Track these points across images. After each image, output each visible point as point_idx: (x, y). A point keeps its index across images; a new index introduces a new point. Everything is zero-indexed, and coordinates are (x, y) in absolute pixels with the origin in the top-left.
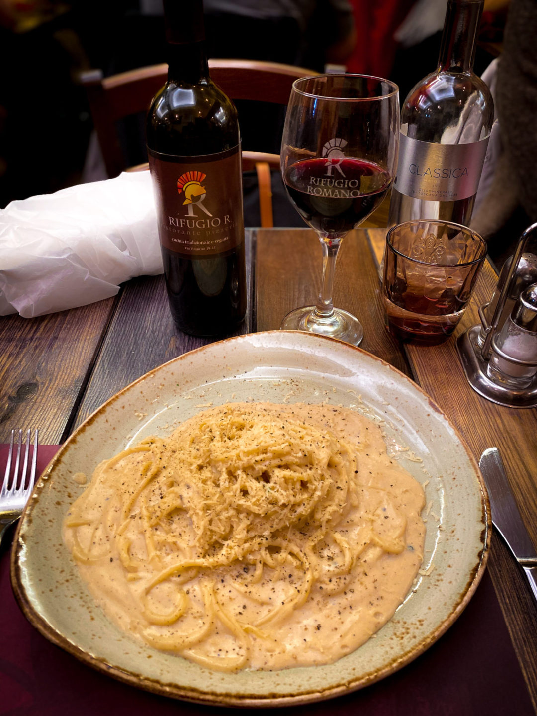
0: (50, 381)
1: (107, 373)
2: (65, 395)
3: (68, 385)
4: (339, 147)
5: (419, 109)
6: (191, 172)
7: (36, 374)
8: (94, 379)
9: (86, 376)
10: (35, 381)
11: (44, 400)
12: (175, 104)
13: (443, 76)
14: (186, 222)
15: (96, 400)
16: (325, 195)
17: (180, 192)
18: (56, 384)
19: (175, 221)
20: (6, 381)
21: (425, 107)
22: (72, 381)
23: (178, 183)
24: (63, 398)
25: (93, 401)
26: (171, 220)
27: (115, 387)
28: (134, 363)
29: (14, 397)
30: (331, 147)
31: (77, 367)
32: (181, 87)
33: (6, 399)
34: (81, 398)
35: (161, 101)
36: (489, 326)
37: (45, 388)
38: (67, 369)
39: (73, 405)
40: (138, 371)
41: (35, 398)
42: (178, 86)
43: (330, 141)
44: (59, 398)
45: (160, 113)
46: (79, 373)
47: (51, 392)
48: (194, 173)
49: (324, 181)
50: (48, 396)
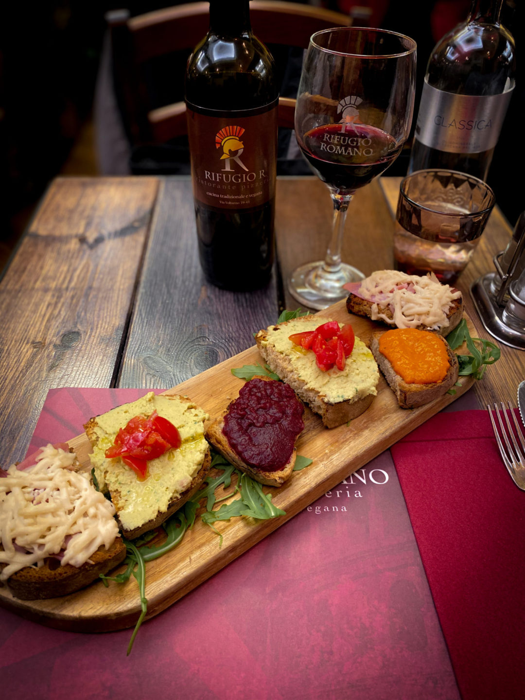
0: (92, 329)
1: (145, 321)
2: (108, 343)
3: (109, 333)
4: (354, 104)
5: (448, 60)
6: (230, 127)
7: (77, 323)
8: (134, 327)
9: (126, 324)
10: (76, 330)
11: (89, 347)
12: (216, 58)
13: (472, 27)
14: (222, 176)
15: (139, 347)
16: (338, 152)
17: (218, 146)
18: (98, 333)
19: (211, 175)
20: (48, 330)
21: (453, 58)
22: (113, 329)
23: (216, 137)
24: (107, 346)
25: (136, 349)
26: (208, 174)
27: (155, 335)
28: (170, 312)
29: (59, 345)
30: (346, 105)
31: (116, 316)
32: (222, 40)
33: (51, 347)
34: (124, 345)
35: (201, 55)
36: (505, 274)
37: (87, 337)
38: (106, 317)
39: (117, 352)
40: (175, 319)
41: (80, 345)
42: (220, 38)
43: (345, 98)
44: (103, 346)
45: (201, 66)
46: (119, 321)
47: (95, 340)
48: (233, 128)
49: (338, 138)
50: (92, 344)
